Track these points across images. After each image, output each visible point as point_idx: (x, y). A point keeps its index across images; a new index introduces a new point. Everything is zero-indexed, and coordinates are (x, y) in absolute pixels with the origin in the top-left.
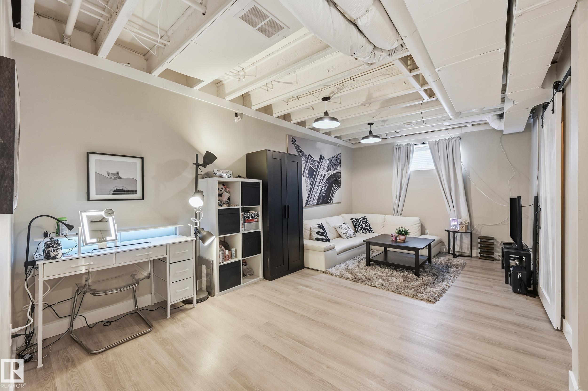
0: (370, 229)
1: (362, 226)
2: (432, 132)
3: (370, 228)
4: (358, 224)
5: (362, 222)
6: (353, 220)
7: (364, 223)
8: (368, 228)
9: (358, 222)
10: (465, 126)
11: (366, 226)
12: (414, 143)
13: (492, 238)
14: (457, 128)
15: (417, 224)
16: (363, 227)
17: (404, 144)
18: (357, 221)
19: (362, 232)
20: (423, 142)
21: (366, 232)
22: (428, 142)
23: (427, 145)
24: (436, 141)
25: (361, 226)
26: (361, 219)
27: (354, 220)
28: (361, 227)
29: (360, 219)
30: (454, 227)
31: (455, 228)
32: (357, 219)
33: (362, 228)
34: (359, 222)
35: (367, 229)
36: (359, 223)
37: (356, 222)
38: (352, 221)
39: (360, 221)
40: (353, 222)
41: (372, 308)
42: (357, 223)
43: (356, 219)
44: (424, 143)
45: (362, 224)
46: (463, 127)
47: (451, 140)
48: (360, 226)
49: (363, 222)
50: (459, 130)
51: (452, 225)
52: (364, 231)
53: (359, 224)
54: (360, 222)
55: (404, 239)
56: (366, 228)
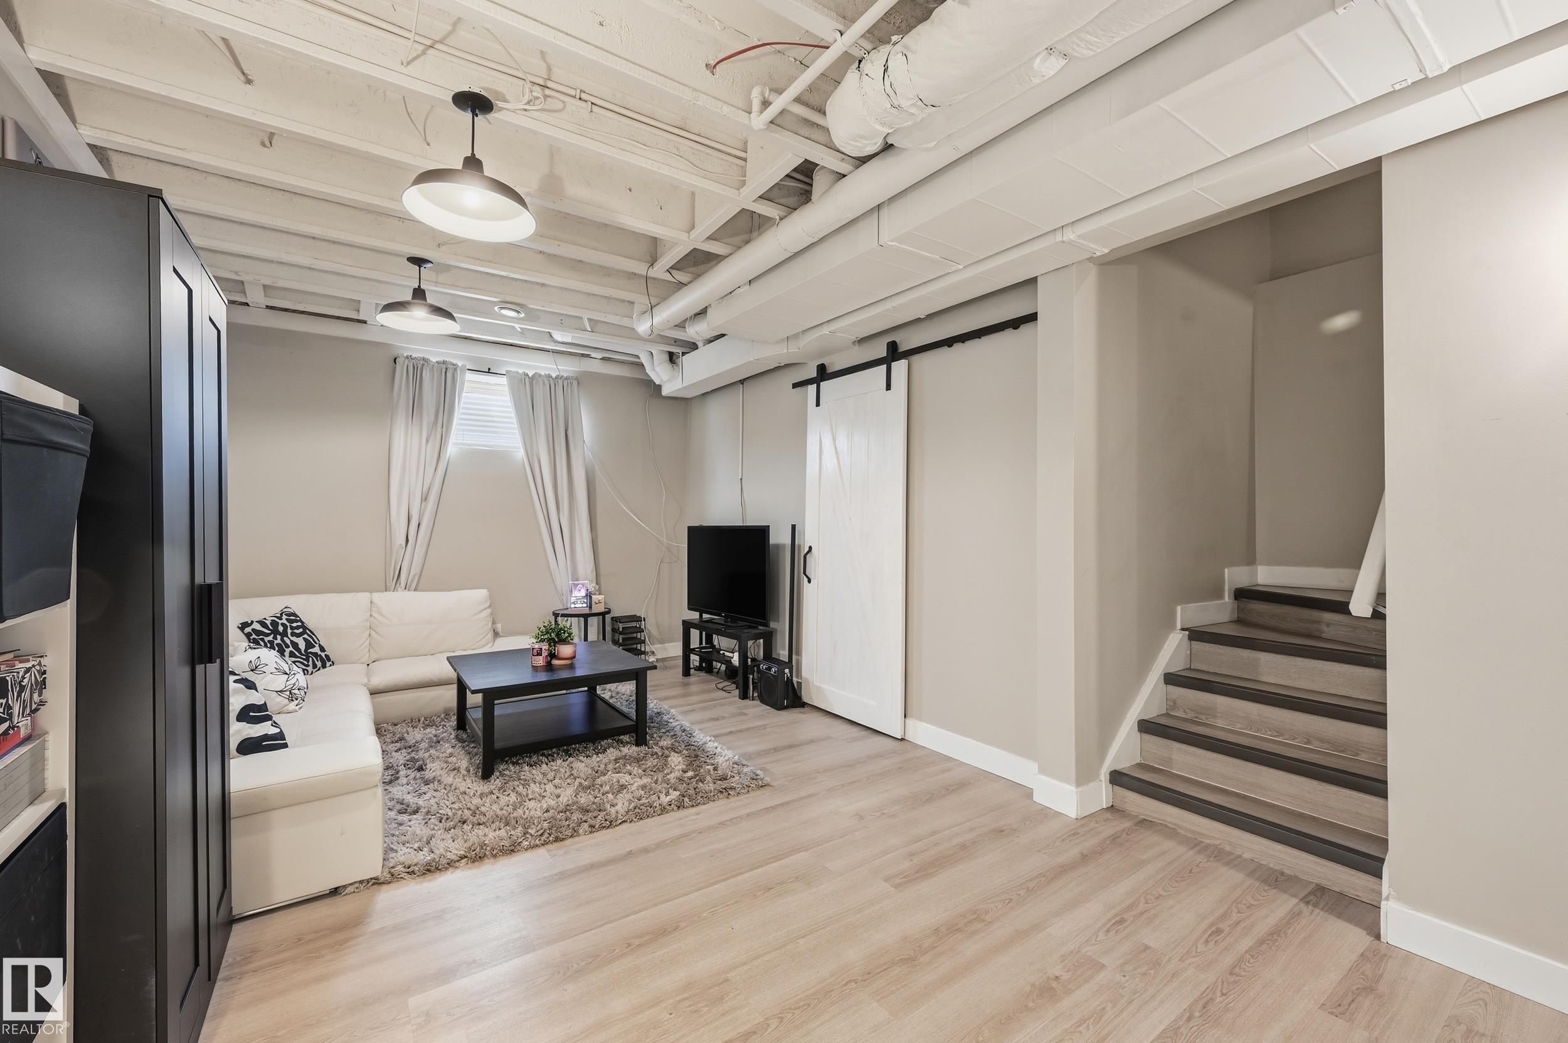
0: (323, 654)
1: (295, 645)
2: (511, 345)
3: (322, 649)
4: (276, 642)
5: (289, 631)
6: (253, 630)
7: (298, 635)
8: (316, 650)
9: (275, 632)
10: (588, 356)
11: (309, 645)
12: (465, 363)
13: (637, 619)
14: (571, 354)
15: (486, 609)
16: (299, 650)
17: (434, 359)
18: (267, 628)
19: (304, 670)
20: (489, 369)
21: (315, 666)
22: (507, 371)
23: (503, 380)
24: (527, 375)
25: (291, 649)
26: (284, 621)
27: (258, 627)
28: (291, 652)
29: (280, 622)
30: (579, 602)
31: (581, 605)
32: (268, 623)
33: (296, 657)
34: (280, 634)
35: (315, 654)
36: (279, 637)
37: (267, 635)
38: (248, 635)
39: (281, 629)
40: (254, 636)
41: (732, 877)
42: (271, 638)
43: (262, 623)
44: (489, 372)
45: (294, 639)
46: (582, 356)
47: (560, 382)
48: (288, 647)
49: (296, 631)
50: (576, 360)
51: (573, 599)
52: (308, 666)
53: (279, 641)
54: (284, 634)
55: (573, 655)
56: (311, 653)
